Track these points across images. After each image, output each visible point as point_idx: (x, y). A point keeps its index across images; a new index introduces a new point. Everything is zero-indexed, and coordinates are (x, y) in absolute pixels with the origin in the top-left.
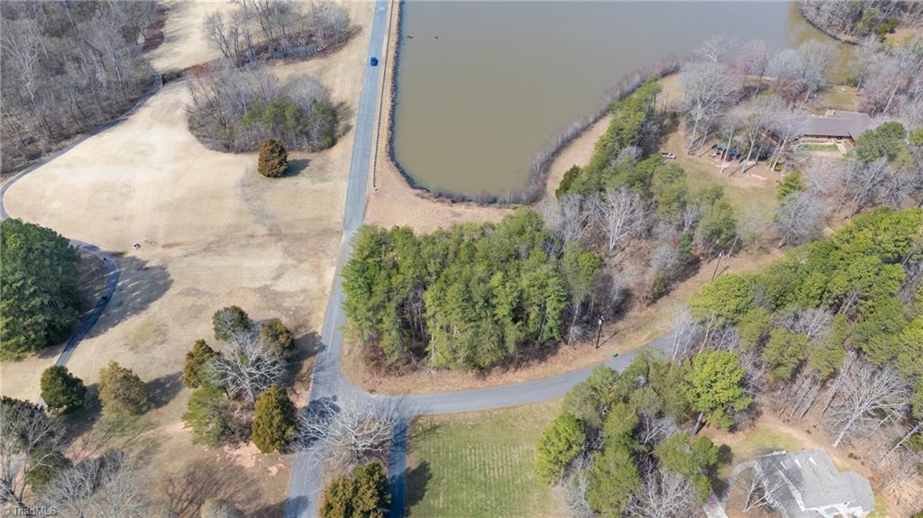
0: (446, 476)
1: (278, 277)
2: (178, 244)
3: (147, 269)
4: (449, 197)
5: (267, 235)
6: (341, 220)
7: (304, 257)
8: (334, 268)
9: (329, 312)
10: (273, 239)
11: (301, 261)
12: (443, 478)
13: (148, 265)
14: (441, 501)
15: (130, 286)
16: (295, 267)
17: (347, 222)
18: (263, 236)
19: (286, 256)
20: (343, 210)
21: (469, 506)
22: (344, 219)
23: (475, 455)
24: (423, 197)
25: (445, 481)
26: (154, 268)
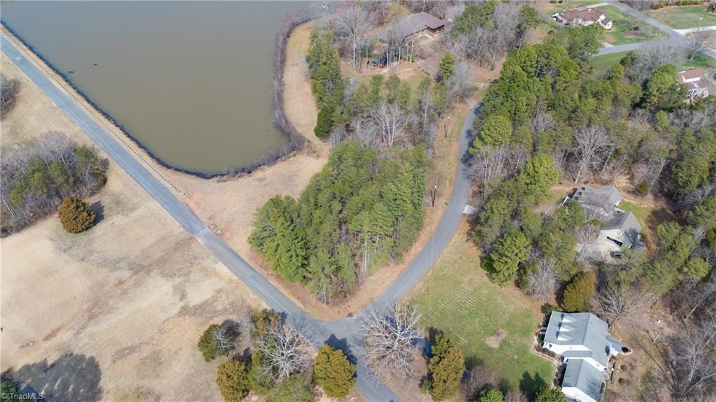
0: (448, 325)
1: (183, 296)
2: (58, 329)
3: (53, 366)
4: (243, 171)
5: (133, 274)
6: (182, 229)
7: (186, 270)
8: (220, 263)
9: (257, 292)
10: (141, 274)
11: (187, 275)
12: (449, 328)
13: (50, 362)
14: (463, 340)
15: (56, 387)
16: (188, 281)
17: (188, 228)
18: (131, 277)
19: (170, 279)
20: (176, 222)
21: (479, 330)
22: (184, 227)
23: (448, 303)
24: (225, 181)
25: (451, 328)
26: (60, 360)
